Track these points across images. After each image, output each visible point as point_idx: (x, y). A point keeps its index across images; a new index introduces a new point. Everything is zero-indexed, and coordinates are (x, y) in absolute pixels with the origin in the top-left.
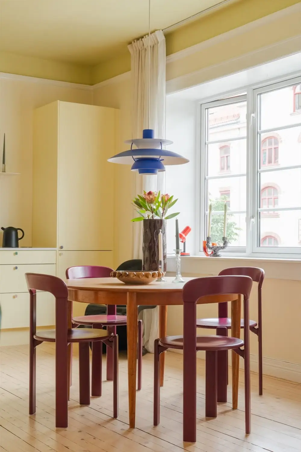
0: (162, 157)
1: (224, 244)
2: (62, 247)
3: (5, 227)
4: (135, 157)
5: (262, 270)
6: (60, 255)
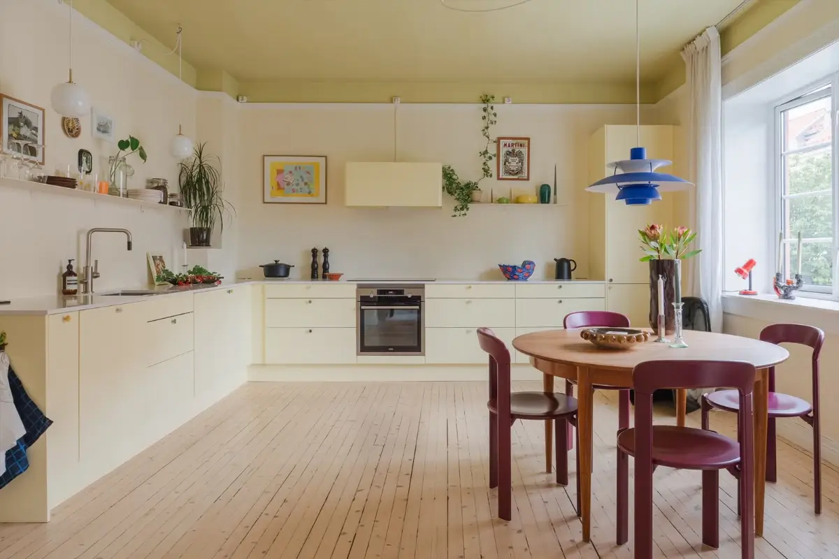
0: (653, 183)
1: (798, 283)
2: (611, 280)
3: (558, 259)
4: (619, 184)
5: (822, 333)
6: (610, 287)
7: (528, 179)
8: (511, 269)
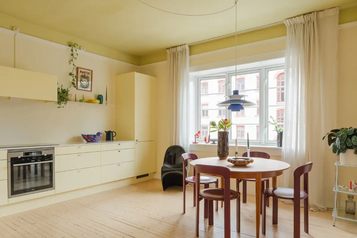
2: (137, 140)
3: (107, 131)
6: (136, 144)
7: (91, 91)
8: (93, 137)
